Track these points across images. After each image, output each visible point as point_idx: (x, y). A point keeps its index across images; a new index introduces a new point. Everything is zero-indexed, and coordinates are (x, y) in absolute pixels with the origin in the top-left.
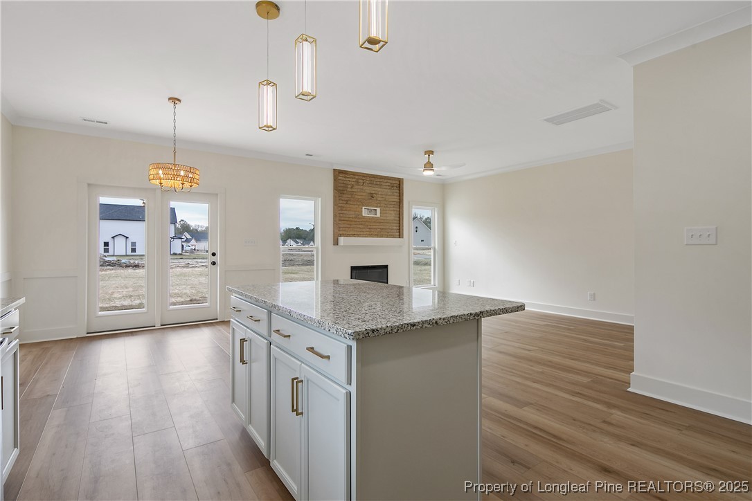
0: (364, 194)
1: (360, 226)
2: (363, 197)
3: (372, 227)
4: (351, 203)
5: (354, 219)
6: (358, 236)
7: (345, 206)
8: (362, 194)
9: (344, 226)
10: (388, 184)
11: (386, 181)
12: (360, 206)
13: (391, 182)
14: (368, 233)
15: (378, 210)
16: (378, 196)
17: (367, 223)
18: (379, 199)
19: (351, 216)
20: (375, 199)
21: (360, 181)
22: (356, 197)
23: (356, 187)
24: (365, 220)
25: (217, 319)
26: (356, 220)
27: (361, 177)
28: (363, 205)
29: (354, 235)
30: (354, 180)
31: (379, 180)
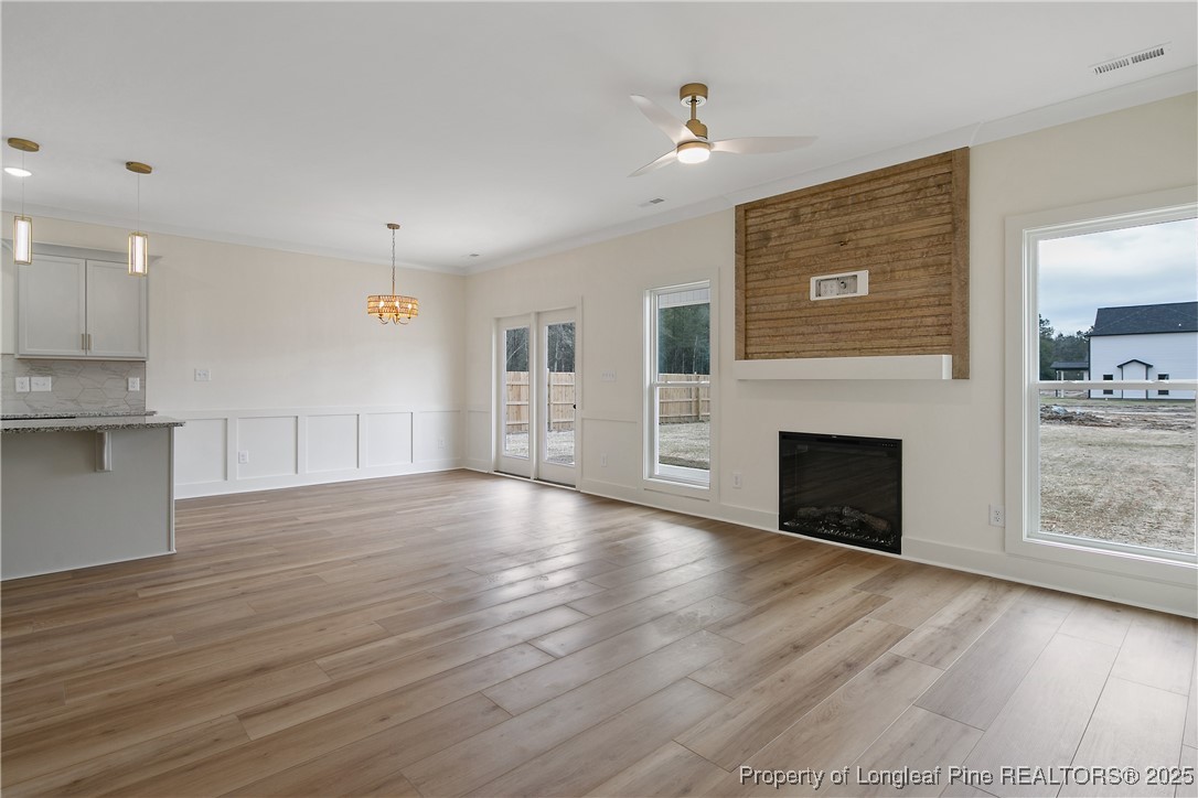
0: (817, 242)
1: (802, 329)
2: (813, 251)
3: (839, 327)
4: (778, 274)
5: (786, 314)
6: (798, 354)
7: (764, 284)
8: (808, 243)
9: (762, 332)
10: (899, 189)
11: (892, 180)
12: (804, 278)
13: (912, 176)
14: (829, 345)
15: (863, 276)
16: (859, 235)
17: (824, 320)
18: (863, 243)
19: (779, 307)
20: (851, 245)
21: (802, 211)
22: (792, 255)
23: (792, 230)
24: (816, 311)
25: (574, 486)
26: (791, 314)
27: (804, 201)
28: (814, 273)
29: (785, 354)
30: (786, 215)
31: (865, 187)
